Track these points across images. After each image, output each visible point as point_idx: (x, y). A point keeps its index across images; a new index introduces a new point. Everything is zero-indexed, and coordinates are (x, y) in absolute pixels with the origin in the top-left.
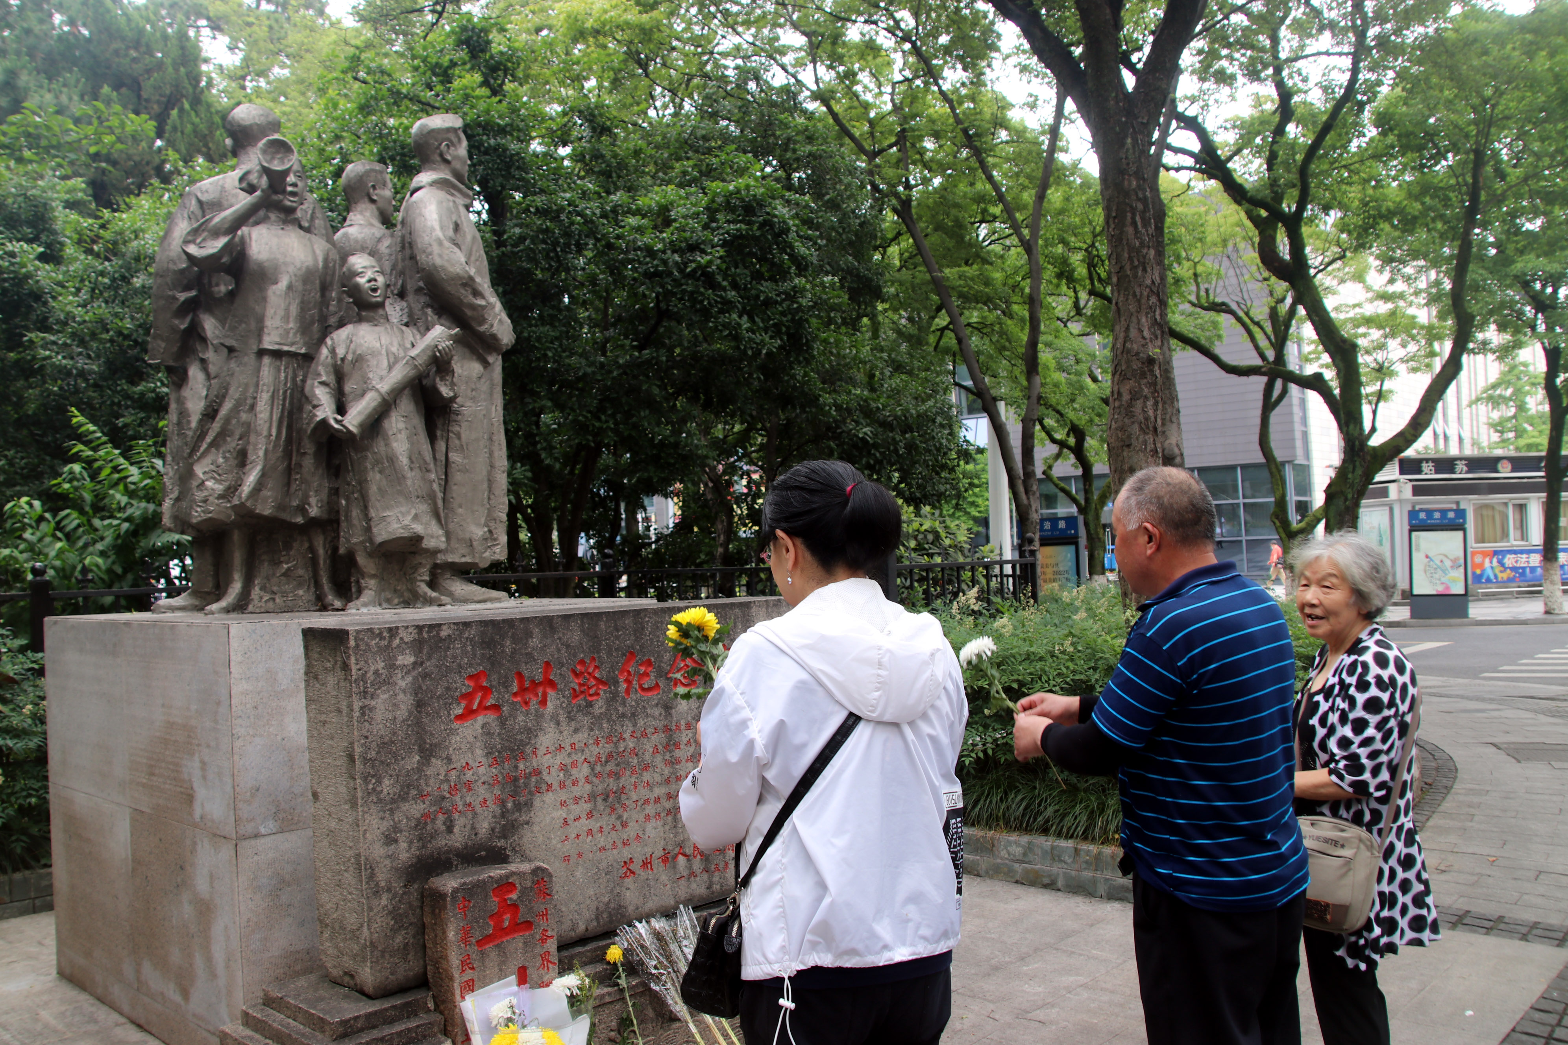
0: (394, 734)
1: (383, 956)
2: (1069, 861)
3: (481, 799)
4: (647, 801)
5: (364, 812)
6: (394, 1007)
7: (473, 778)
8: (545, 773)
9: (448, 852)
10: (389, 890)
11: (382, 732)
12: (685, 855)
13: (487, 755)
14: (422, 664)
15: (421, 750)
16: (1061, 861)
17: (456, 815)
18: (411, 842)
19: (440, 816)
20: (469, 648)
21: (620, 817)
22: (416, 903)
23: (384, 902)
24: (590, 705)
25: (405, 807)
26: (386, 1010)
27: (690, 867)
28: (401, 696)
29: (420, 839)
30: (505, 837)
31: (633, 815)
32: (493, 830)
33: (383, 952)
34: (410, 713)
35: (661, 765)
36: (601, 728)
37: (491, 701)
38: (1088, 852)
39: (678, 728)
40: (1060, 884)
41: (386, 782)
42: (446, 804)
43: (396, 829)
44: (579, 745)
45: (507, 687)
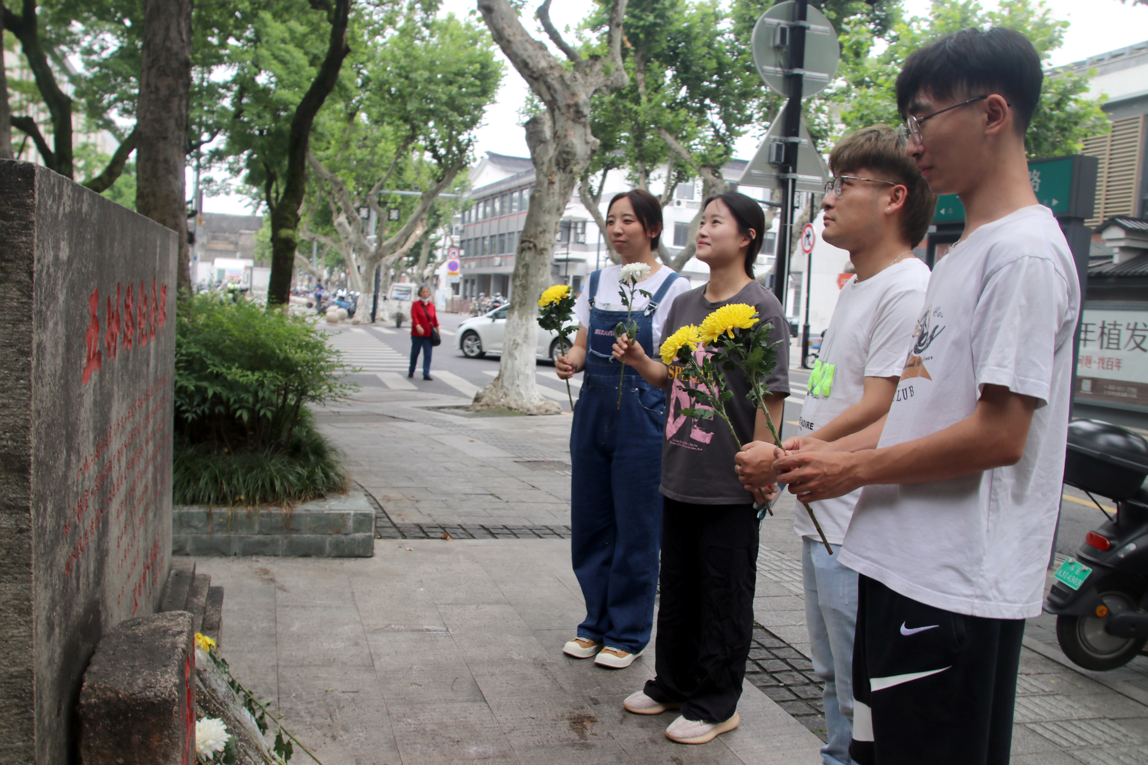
0: (54, 405)
3: (90, 522)
5: (37, 579)
7: (88, 484)
8: (113, 466)
9: (78, 627)
10: (50, 731)
11: (48, 403)
13: (95, 439)
14: (72, 263)
15: (67, 438)
16: (190, 526)
17: (81, 556)
18: (60, 624)
19: (74, 562)
21: (133, 526)
23: (47, 759)
24: (128, 358)
25: (58, 553)
28: (60, 327)
29: (65, 614)
34: (64, 362)
36: (130, 395)
37: (98, 347)
38: (221, 515)
39: (149, 395)
40: (188, 549)
41: (50, 508)
42: (76, 539)
43: (53, 603)
44: (124, 420)
45: (104, 320)
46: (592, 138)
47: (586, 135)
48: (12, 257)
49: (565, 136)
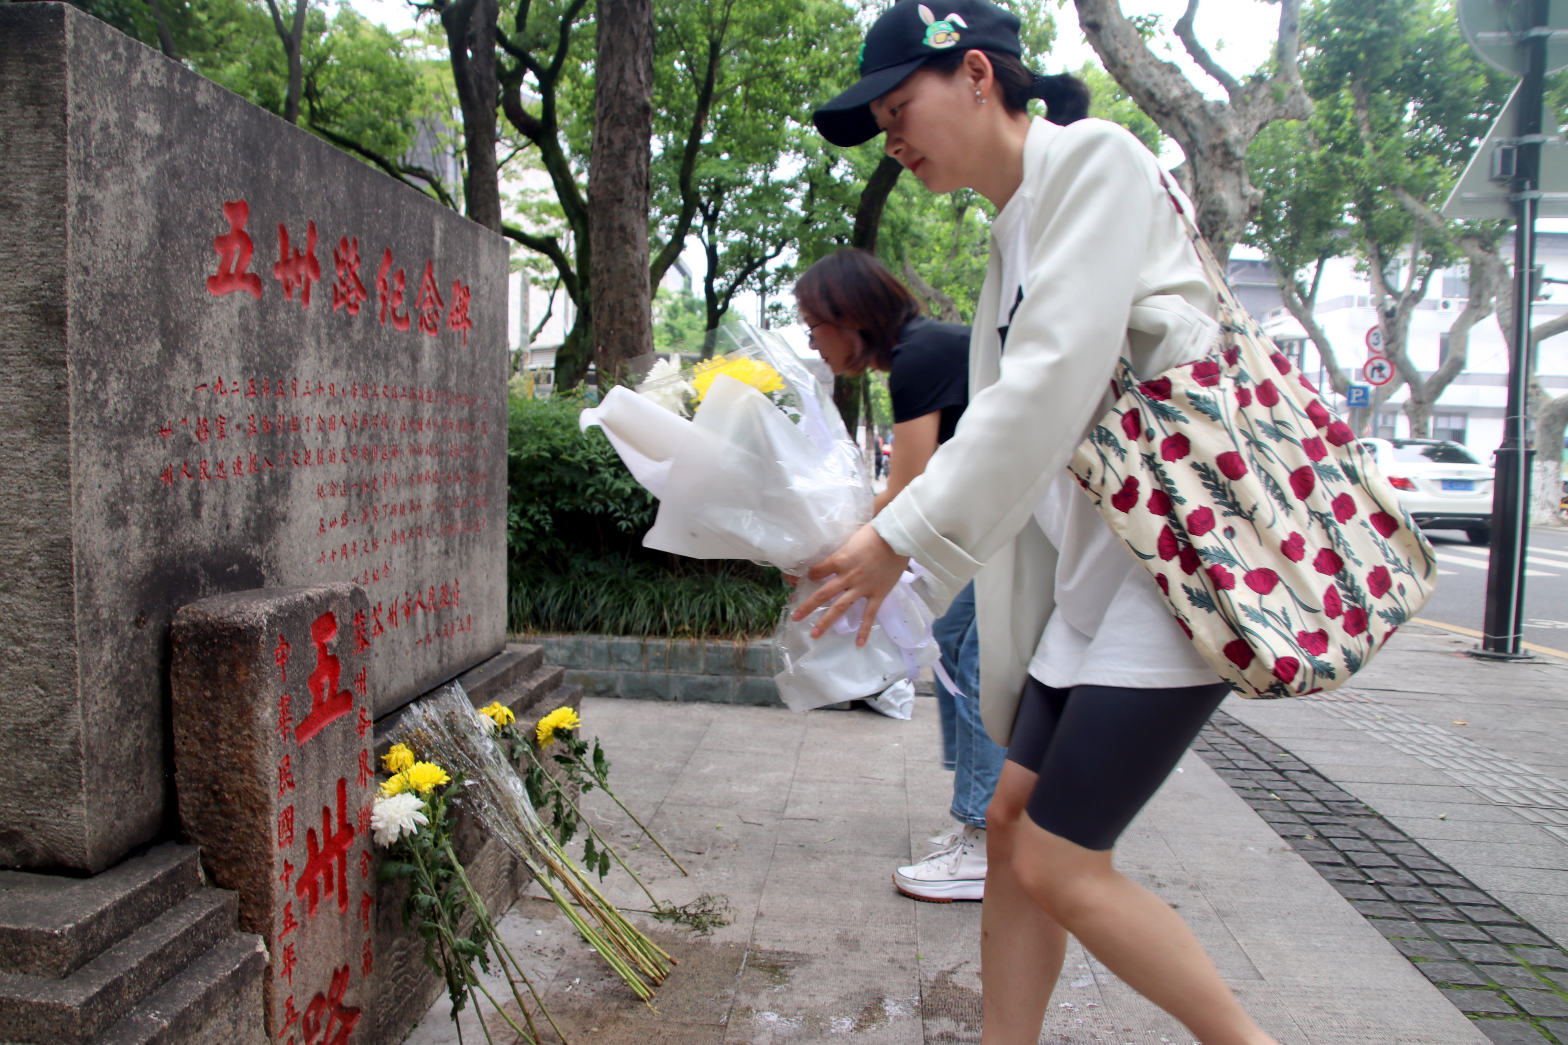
0: (128, 279)
1: (106, 778)
2: (633, 660)
3: (233, 458)
4: (394, 511)
5: (80, 445)
6: (153, 883)
7: (226, 412)
8: (304, 428)
9: (194, 557)
10: (114, 630)
11: (110, 269)
12: (423, 607)
13: (246, 370)
14: (170, 145)
15: (164, 332)
16: (620, 661)
17: (205, 482)
18: (145, 528)
19: (185, 479)
20: (230, 146)
21: (371, 530)
22: (153, 663)
23: (107, 656)
24: (349, 323)
25: (140, 446)
26: (143, 891)
27: (426, 626)
28: (139, 201)
29: (158, 523)
30: (259, 540)
31: (384, 529)
32: (247, 522)
33: (106, 767)
34: (152, 244)
35: (406, 452)
36: (358, 369)
37: (250, 269)
38: (658, 648)
39: (421, 397)
40: (618, 690)
41: (115, 385)
42: (192, 457)
43: (125, 493)
44: (338, 390)
45: (270, 247)
46: (1250, 190)
47: (1241, 186)
48: (47, 101)
49: (1211, 190)
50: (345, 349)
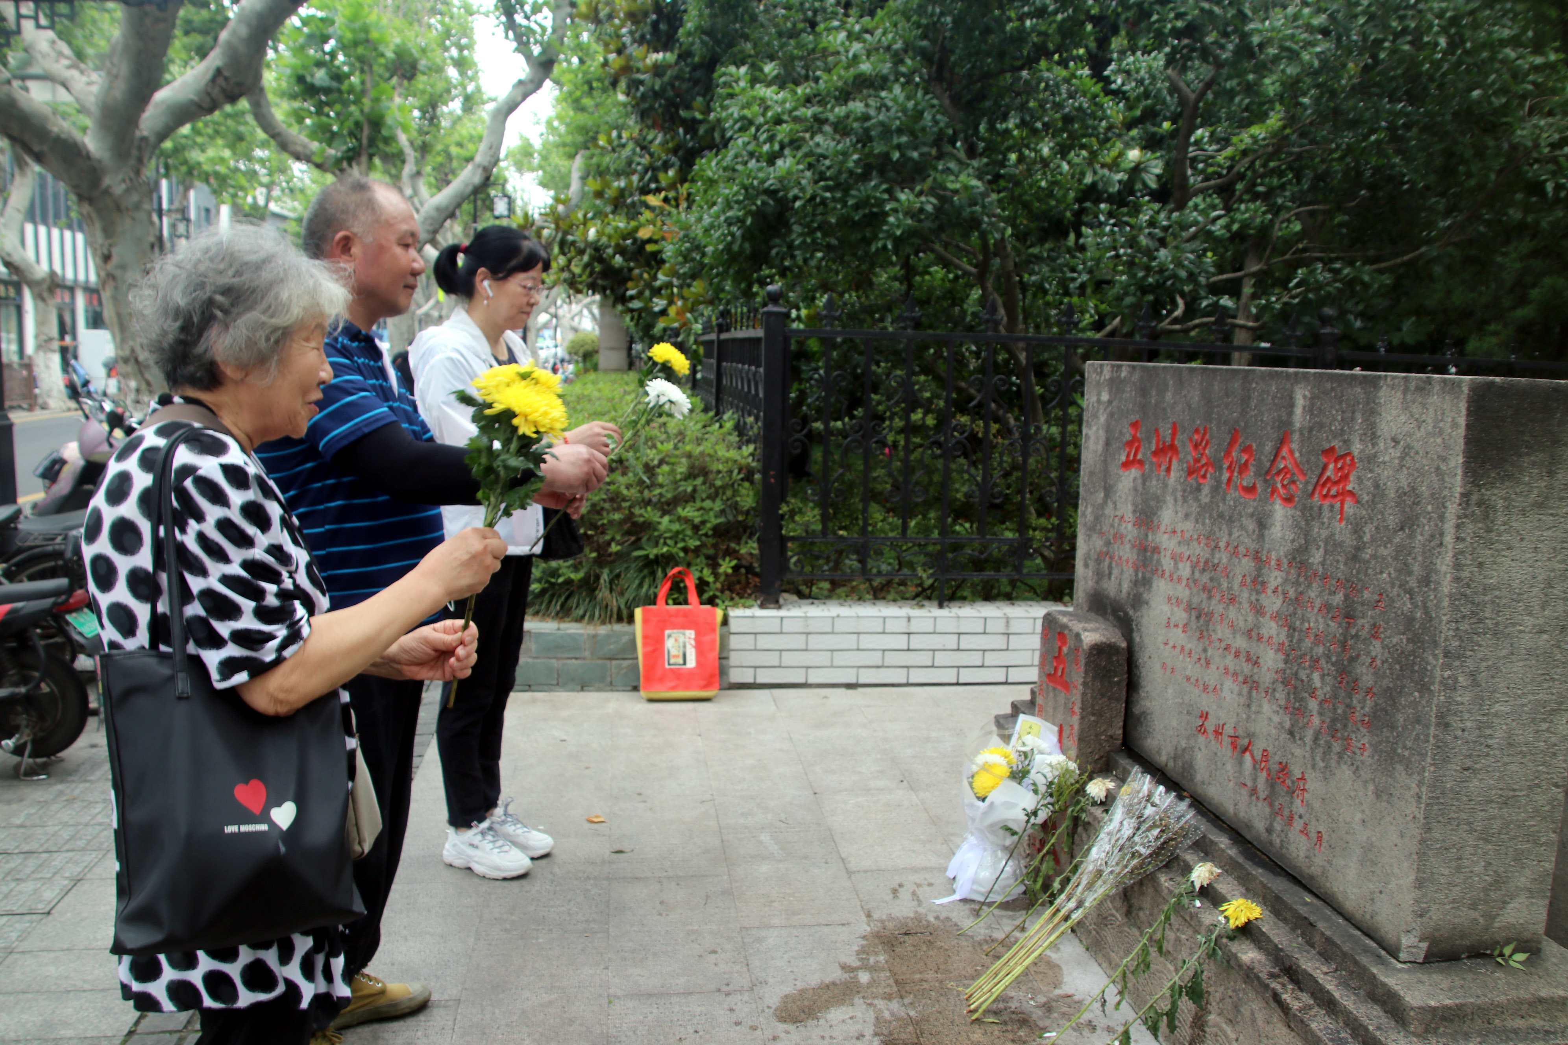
0: (1096, 465)
3: (1127, 557)
4: (1228, 649)
7: (1124, 532)
8: (1163, 554)
9: (1107, 597)
12: (1253, 759)
14: (1111, 403)
15: (1105, 488)
17: (1114, 564)
18: (1094, 574)
19: (1108, 558)
20: (1134, 394)
21: (1205, 650)
25: (1095, 537)
27: (1254, 778)
28: (1101, 432)
29: (1097, 574)
30: (1134, 608)
31: (1216, 656)
32: (1129, 594)
34: (1103, 449)
37: (1140, 456)
39: (1268, 563)
42: (1111, 549)
44: (1187, 536)
45: (1150, 443)
50: (1194, 507)
